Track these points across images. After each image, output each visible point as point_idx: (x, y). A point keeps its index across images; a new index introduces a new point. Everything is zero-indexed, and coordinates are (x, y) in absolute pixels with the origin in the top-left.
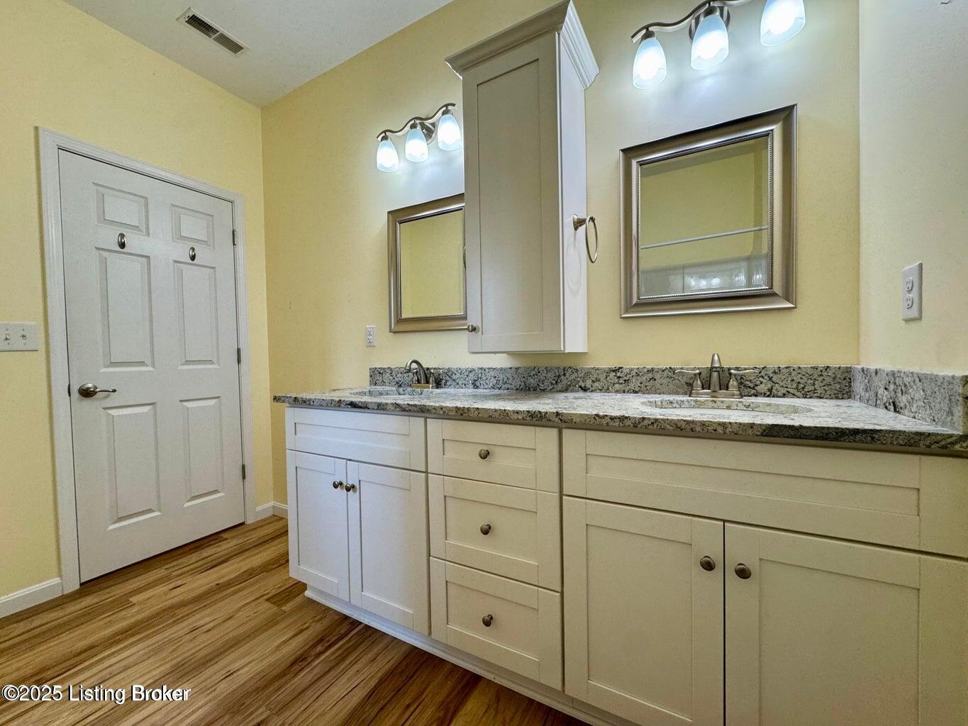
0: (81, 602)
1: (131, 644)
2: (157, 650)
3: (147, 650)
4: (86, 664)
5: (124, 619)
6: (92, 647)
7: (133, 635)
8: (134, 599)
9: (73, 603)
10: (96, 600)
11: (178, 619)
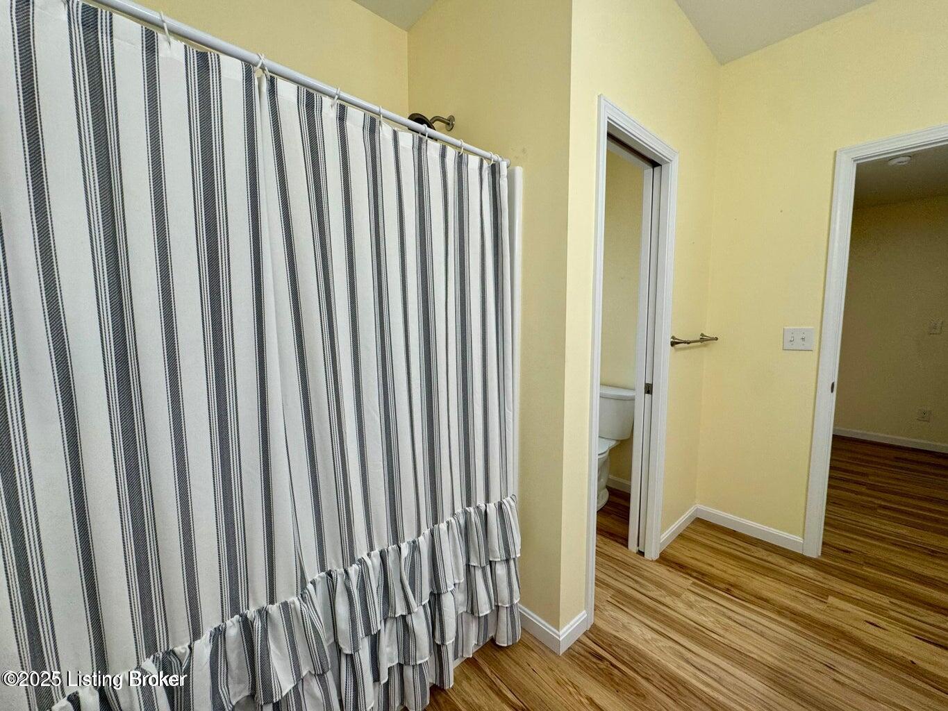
0: (803, 568)
1: (784, 624)
2: (787, 646)
3: (785, 639)
4: (752, 607)
5: (805, 604)
6: (766, 600)
7: (792, 620)
8: (831, 600)
9: (800, 565)
10: (811, 575)
11: (835, 648)
